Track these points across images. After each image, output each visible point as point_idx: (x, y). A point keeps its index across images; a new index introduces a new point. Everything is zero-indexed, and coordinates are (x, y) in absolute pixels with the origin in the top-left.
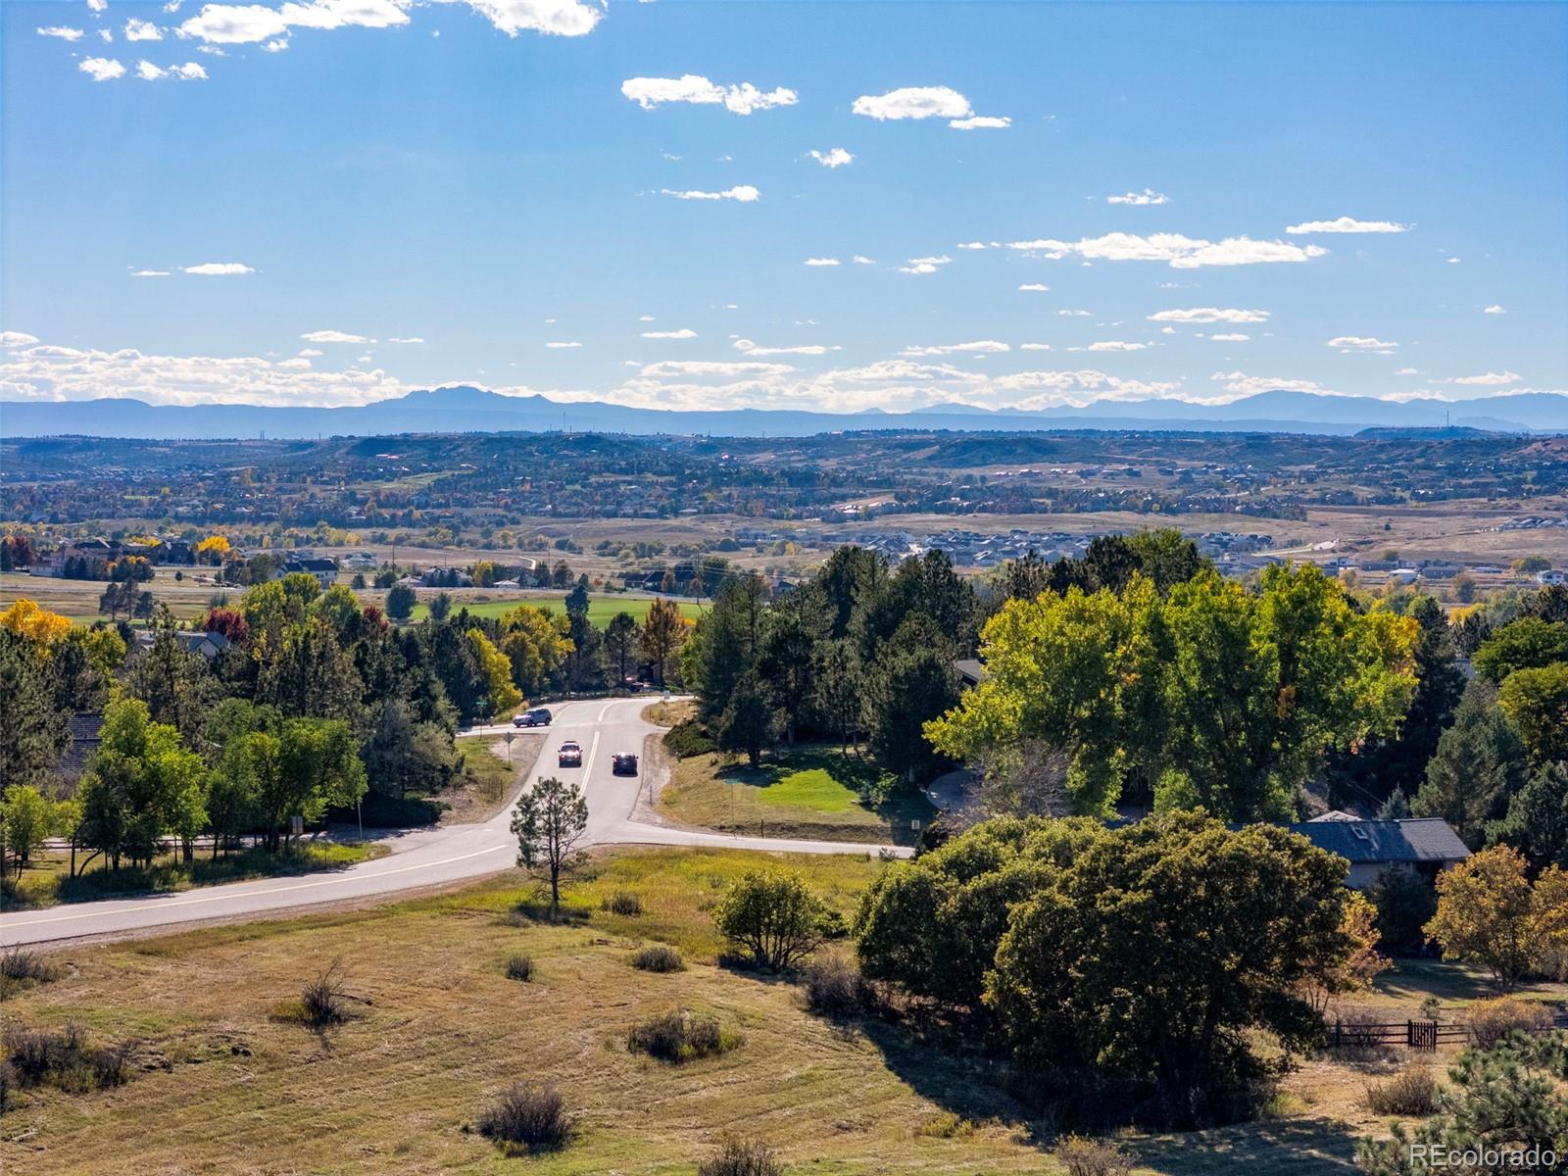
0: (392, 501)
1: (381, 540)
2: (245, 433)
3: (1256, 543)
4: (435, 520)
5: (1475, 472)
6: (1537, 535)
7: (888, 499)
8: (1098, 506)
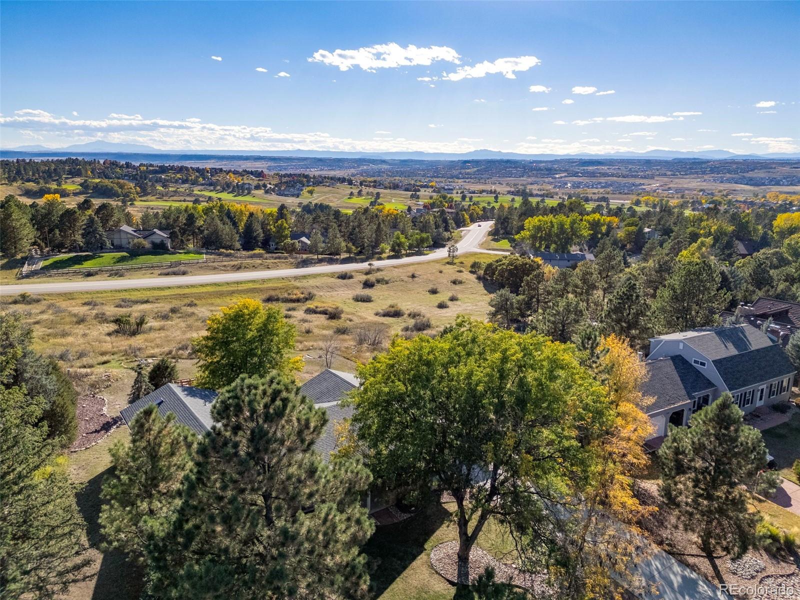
0: (468, 174)
1: (465, 182)
2: (442, 159)
3: (641, 184)
4: (476, 178)
5: (696, 169)
6: (704, 184)
7: (566, 174)
8: (609, 176)
